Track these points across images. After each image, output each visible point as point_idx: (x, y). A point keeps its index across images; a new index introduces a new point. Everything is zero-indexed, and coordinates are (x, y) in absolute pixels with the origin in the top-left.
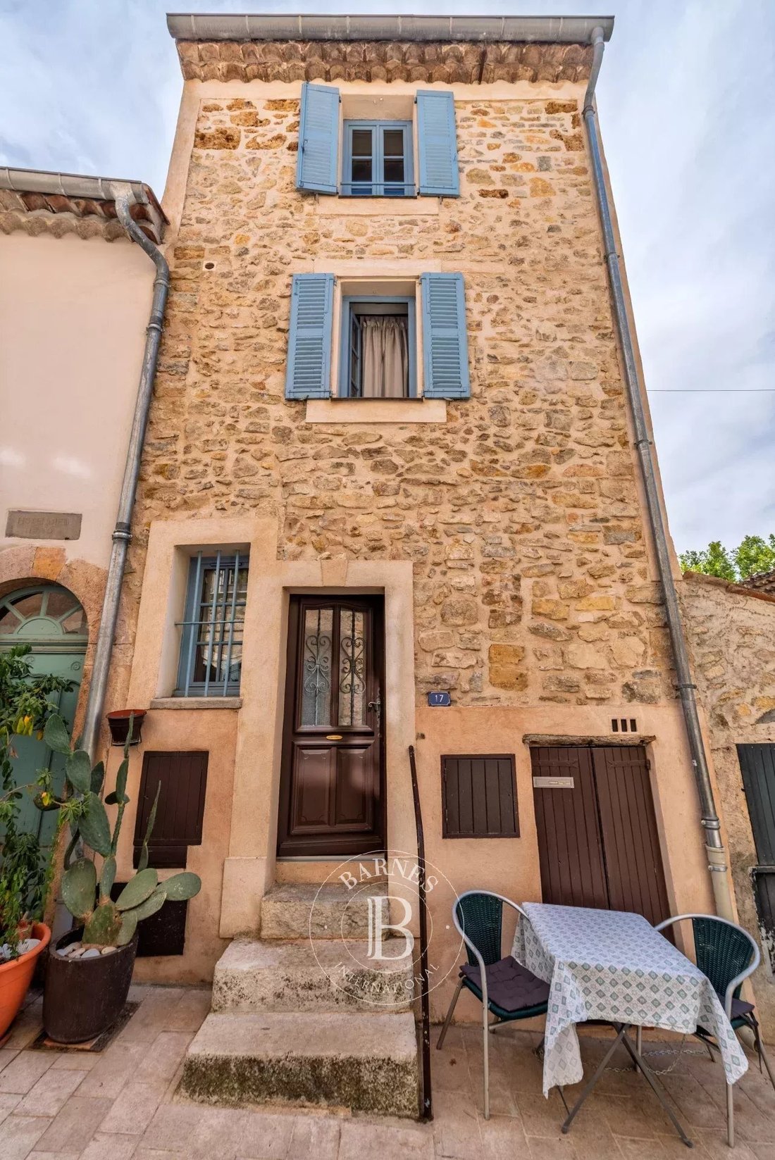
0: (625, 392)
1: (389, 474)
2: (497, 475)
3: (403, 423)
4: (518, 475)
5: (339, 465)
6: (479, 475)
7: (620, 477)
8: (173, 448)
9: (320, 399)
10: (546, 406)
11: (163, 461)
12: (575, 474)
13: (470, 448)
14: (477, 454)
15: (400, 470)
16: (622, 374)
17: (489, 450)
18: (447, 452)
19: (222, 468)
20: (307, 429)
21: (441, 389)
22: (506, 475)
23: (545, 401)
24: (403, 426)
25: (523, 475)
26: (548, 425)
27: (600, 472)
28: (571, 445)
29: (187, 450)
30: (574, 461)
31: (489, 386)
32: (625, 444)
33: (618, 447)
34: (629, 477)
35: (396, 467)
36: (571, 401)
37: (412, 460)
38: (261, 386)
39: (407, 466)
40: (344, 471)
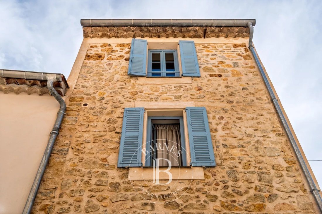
0: (297, 162)
1: (175, 209)
2: (237, 210)
3: (181, 180)
4: (248, 209)
5: (146, 204)
6: (226, 209)
7: (307, 211)
8: (53, 195)
9: (136, 167)
10: (257, 170)
11: (47, 202)
12: (280, 209)
13: (219, 194)
14: (223, 197)
15: (181, 207)
16: (293, 153)
17: (229, 195)
18: (206, 196)
19: (79, 207)
20: (128, 183)
21: (200, 162)
22: (241, 210)
23: (256, 167)
24: (181, 181)
25: (252, 210)
26: (260, 180)
27: (295, 208)
28: (275, 192)
29: (61, 196)
30: (278, 201)
31: (225, 159)
32: (305, 191)
33: (301, 193)
34: (312, 211)
35: (178, 205)
36: (270, 168)
37: (187, 201)
38: (105, 160)
39: (185, 205)
40: (149, 208)
